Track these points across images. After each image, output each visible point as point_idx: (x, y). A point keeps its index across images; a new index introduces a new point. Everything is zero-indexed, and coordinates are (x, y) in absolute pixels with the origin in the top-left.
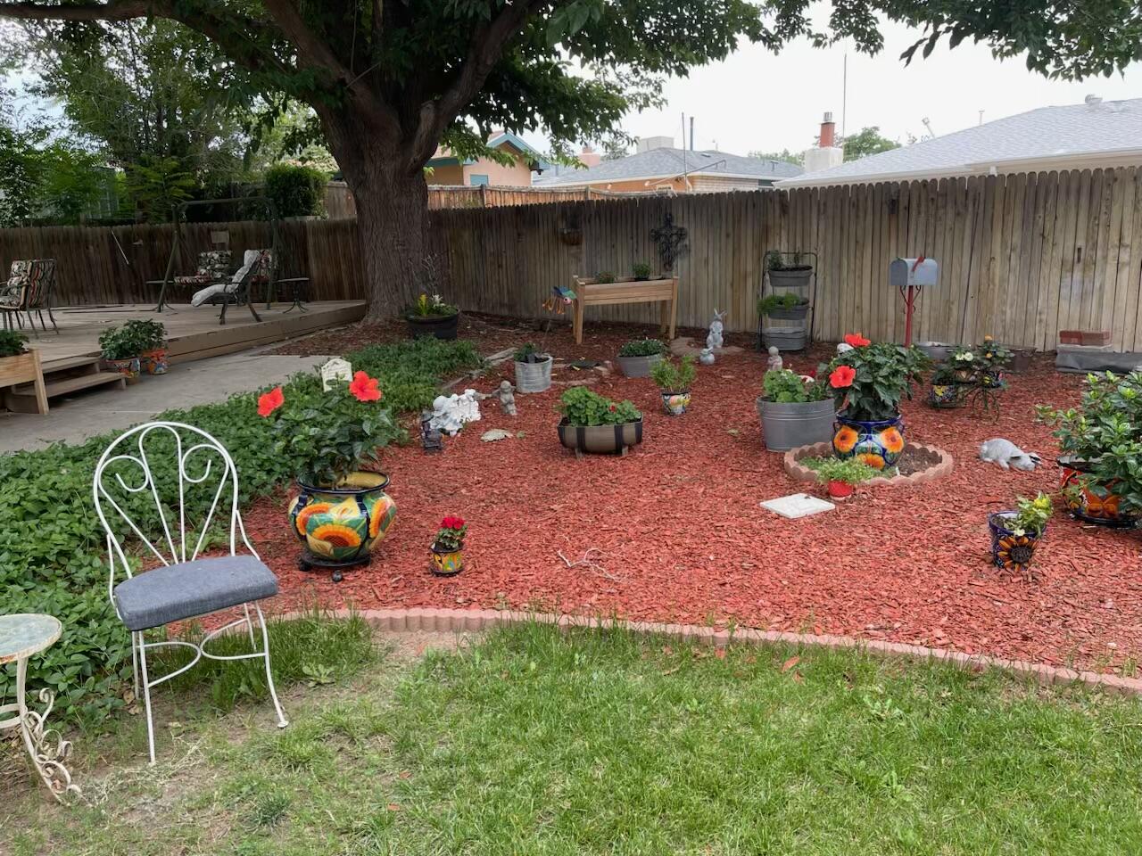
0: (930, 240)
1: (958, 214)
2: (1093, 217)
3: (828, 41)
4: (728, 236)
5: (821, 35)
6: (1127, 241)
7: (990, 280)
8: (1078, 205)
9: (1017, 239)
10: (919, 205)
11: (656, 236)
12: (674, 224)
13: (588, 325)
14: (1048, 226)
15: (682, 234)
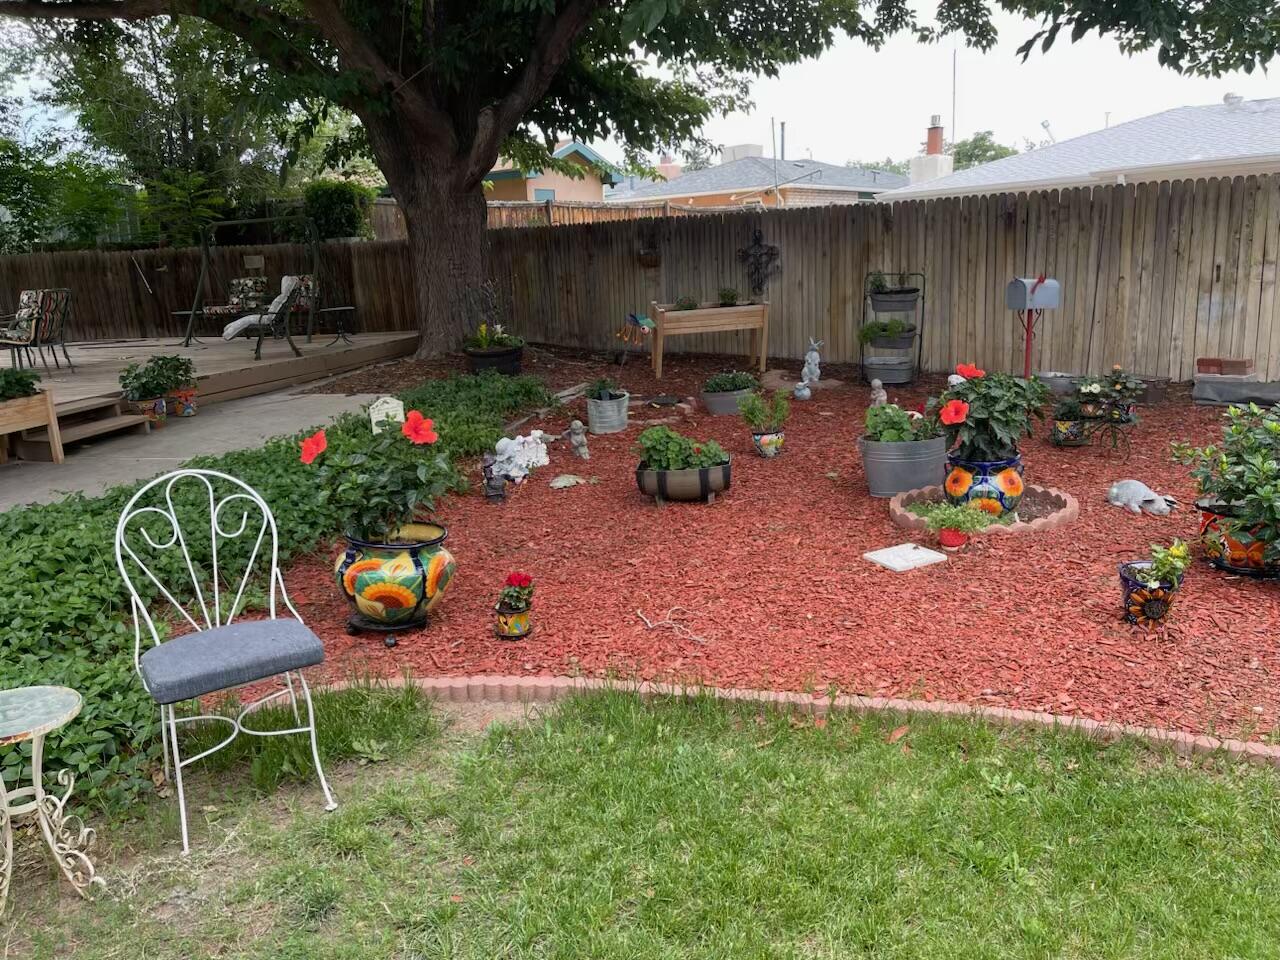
0: (1051, 259)
1: (1082, 229)
2: (1234, 230)
3: (935, 35)
4: (824, 255)
5: (927, 29)
6: (1272, 257)
7: (1119, 302)
8: (1216, 218)
9: (1148, 257)
10: (1039, 218)
11: (744, 256)
12: (764, 243)
13: (669, 357)
14: (1183, 240)
15: (772, 254)
